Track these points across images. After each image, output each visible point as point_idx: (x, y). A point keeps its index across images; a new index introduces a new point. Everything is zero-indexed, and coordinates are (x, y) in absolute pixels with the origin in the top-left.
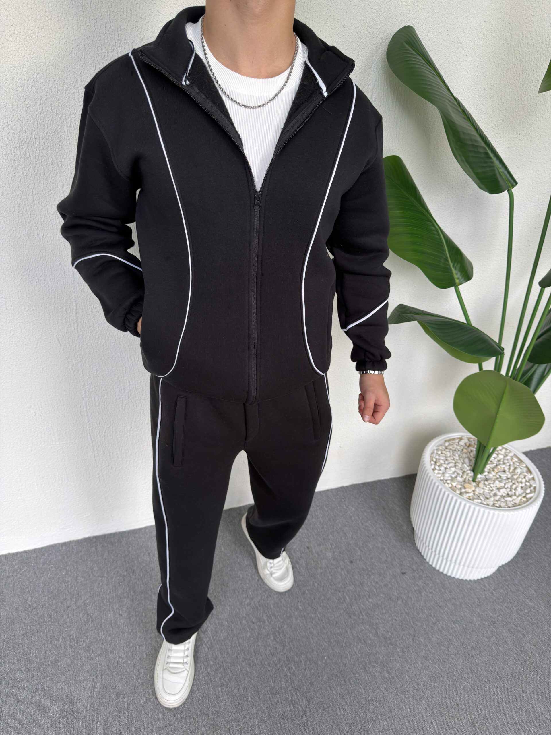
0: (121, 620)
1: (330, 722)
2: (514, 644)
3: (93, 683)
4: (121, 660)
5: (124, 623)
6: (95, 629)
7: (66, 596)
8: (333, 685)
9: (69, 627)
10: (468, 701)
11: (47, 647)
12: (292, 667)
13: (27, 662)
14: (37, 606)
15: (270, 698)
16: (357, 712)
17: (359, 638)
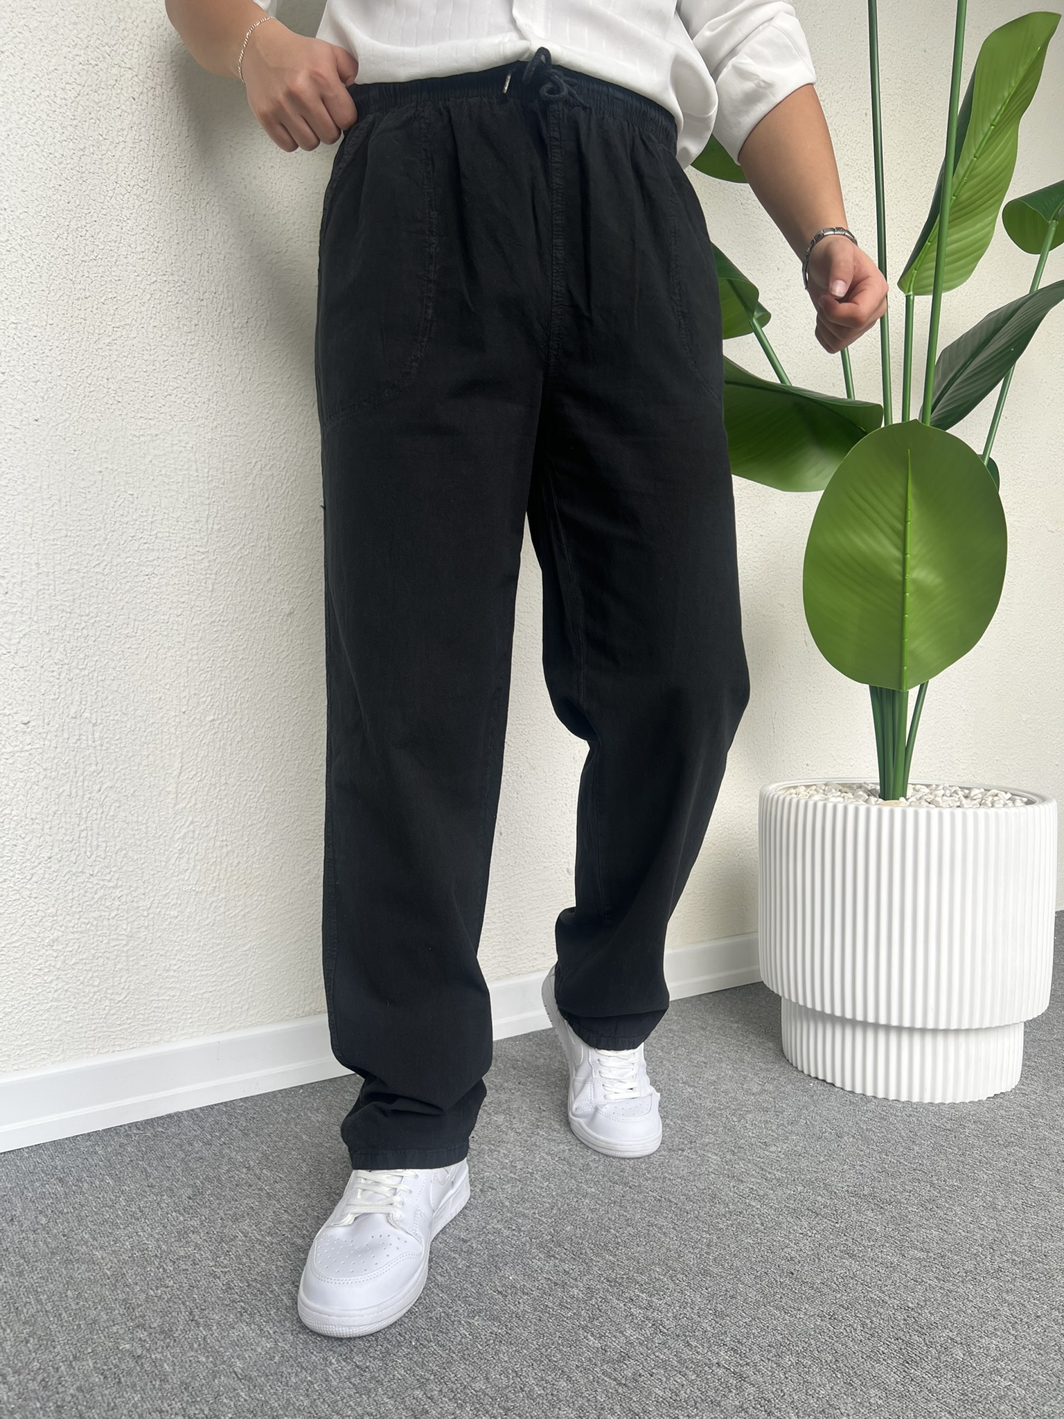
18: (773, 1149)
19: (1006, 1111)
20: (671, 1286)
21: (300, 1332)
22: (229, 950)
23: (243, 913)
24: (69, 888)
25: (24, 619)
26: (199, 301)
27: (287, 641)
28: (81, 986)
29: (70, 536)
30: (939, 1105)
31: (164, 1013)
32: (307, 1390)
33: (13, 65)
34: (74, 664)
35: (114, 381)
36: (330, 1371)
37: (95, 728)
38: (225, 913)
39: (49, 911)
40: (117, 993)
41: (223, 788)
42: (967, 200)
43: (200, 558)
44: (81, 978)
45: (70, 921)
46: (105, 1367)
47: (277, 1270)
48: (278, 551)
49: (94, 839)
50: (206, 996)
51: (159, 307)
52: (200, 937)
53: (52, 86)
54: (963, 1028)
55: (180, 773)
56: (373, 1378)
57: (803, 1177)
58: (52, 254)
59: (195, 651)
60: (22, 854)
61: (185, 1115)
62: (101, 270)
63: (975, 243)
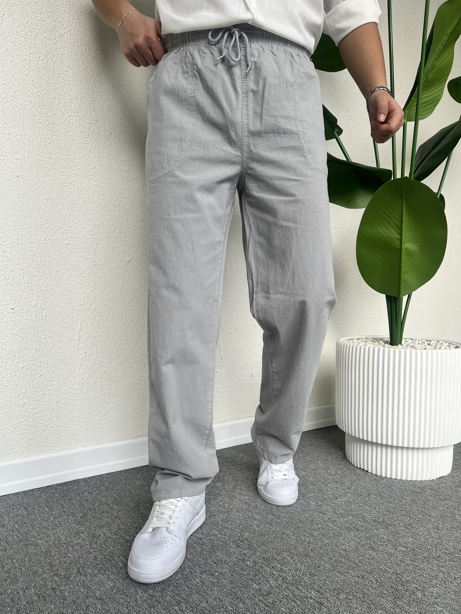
18: (340, 500)
19: (444, 484)
20: (291, 561)
21: (125, 579)
22: (102, 408)
23: (108, 392)
24: (31, 381)
25: (12, 263)
26: (90, 124)
27: (128, 274)
28: (36, 424)
29: (32, 227)
30: (414, 481)
31: (72, 436)
32: (127, 605)
33: (9, 21)
34: (34, 283)
35: (52, 159)
36: (138, 597)
37: (43, 311)
38: (100, 392)
39: (23, 391)
40: (52, 427)
41: (99, 338)
42: (431, 79)
43: (90, 237)
44: (36, 420)
45: (32, 395)
46: (39, 593)
47: (117, 551)
48: (124, 234)
49: (42, 359)
50: (91, 428)
51: (72, 126)
52: (89, 403)
53: (26, 30)
54: (426, 447)
55: (80, 331)
56: (157, 600)
57: (352, 513)
58: (25, 104)
59: (87, 278)
60: (11, 366)
61: (82, 481)
62: (47, 110)
63: (434, 98)
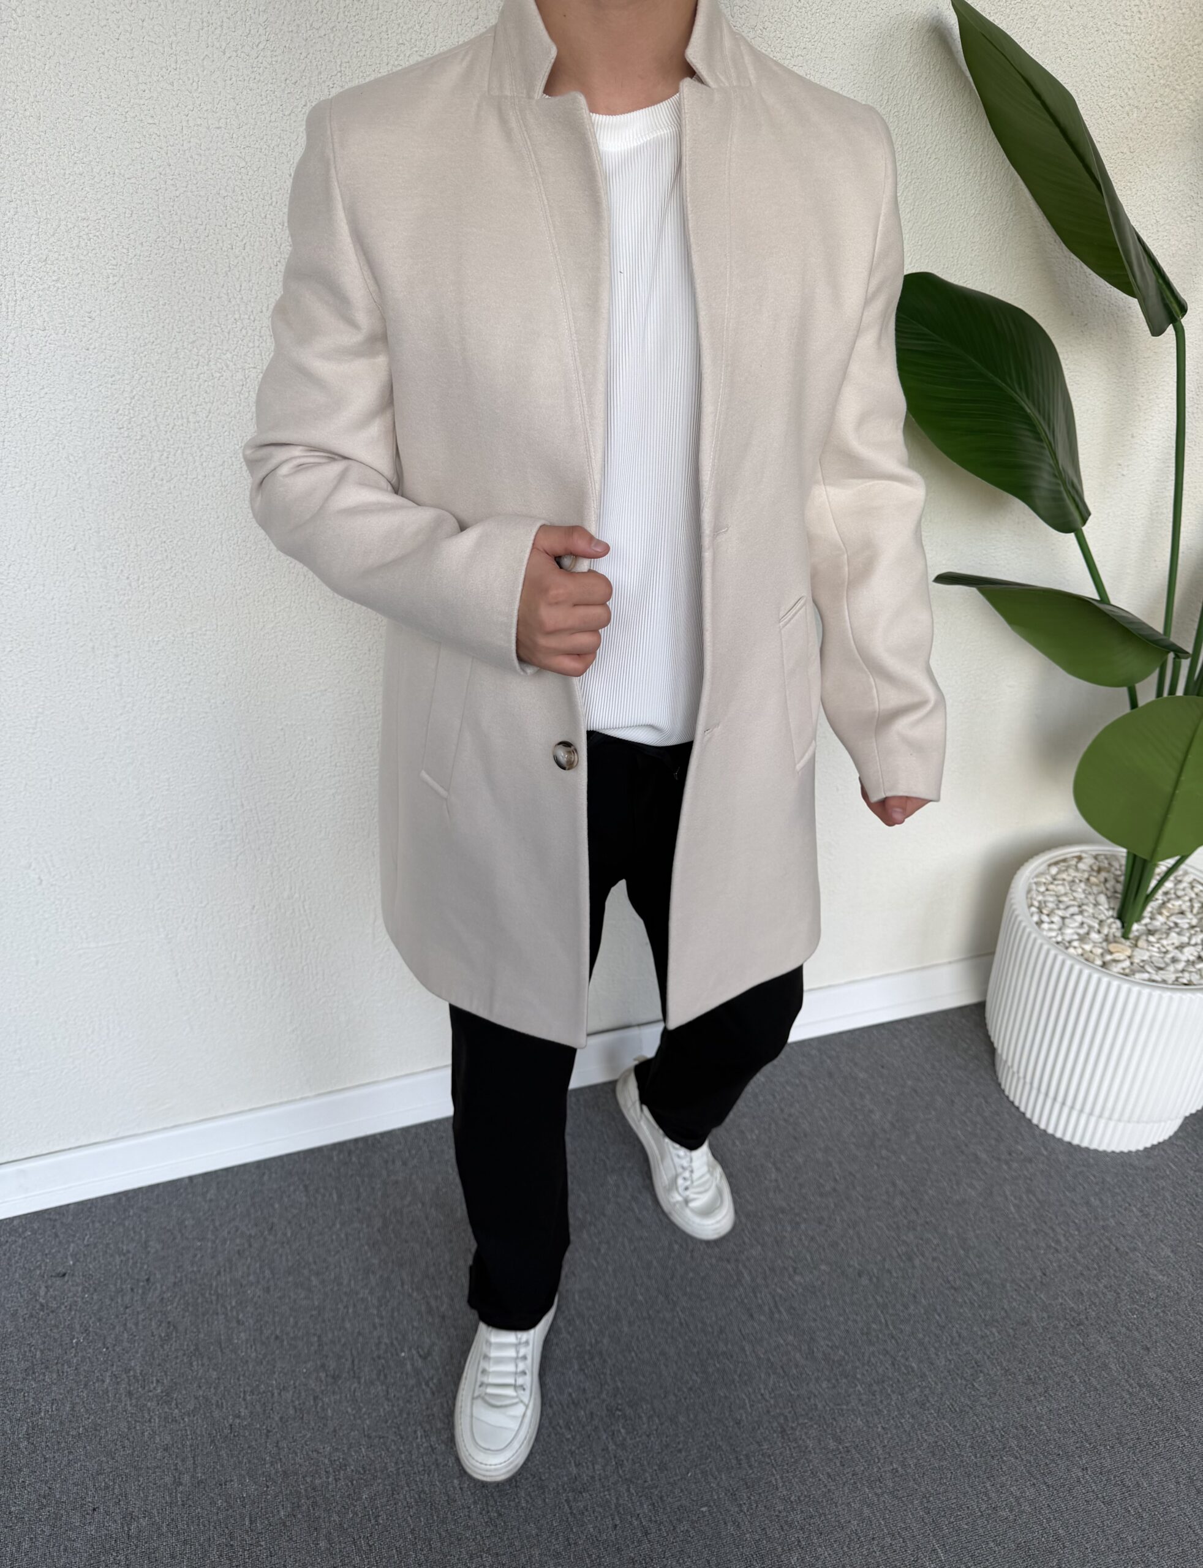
0: (242, 1335)
1: (702, 1553)
2: (1123, 1368)
3: (177, 1474)
4: (238, 1421)
5: (247, 1340)
6: (184, 1355)
7: (121, 1284)
8: (711, 1469)
9: (127, 1352)
10: (1017, 1499)
11: (78, 1396)
12: (619, 1431)
13: (33, 1429)
14: (59, 1307)
15: (567, 1501)
16: (764, 1529)
17: (772, 1364)
